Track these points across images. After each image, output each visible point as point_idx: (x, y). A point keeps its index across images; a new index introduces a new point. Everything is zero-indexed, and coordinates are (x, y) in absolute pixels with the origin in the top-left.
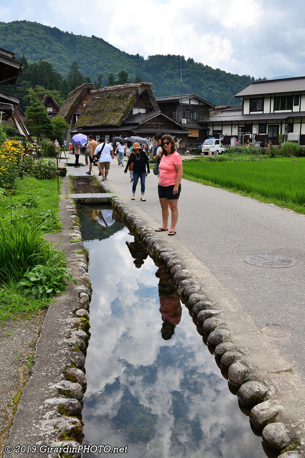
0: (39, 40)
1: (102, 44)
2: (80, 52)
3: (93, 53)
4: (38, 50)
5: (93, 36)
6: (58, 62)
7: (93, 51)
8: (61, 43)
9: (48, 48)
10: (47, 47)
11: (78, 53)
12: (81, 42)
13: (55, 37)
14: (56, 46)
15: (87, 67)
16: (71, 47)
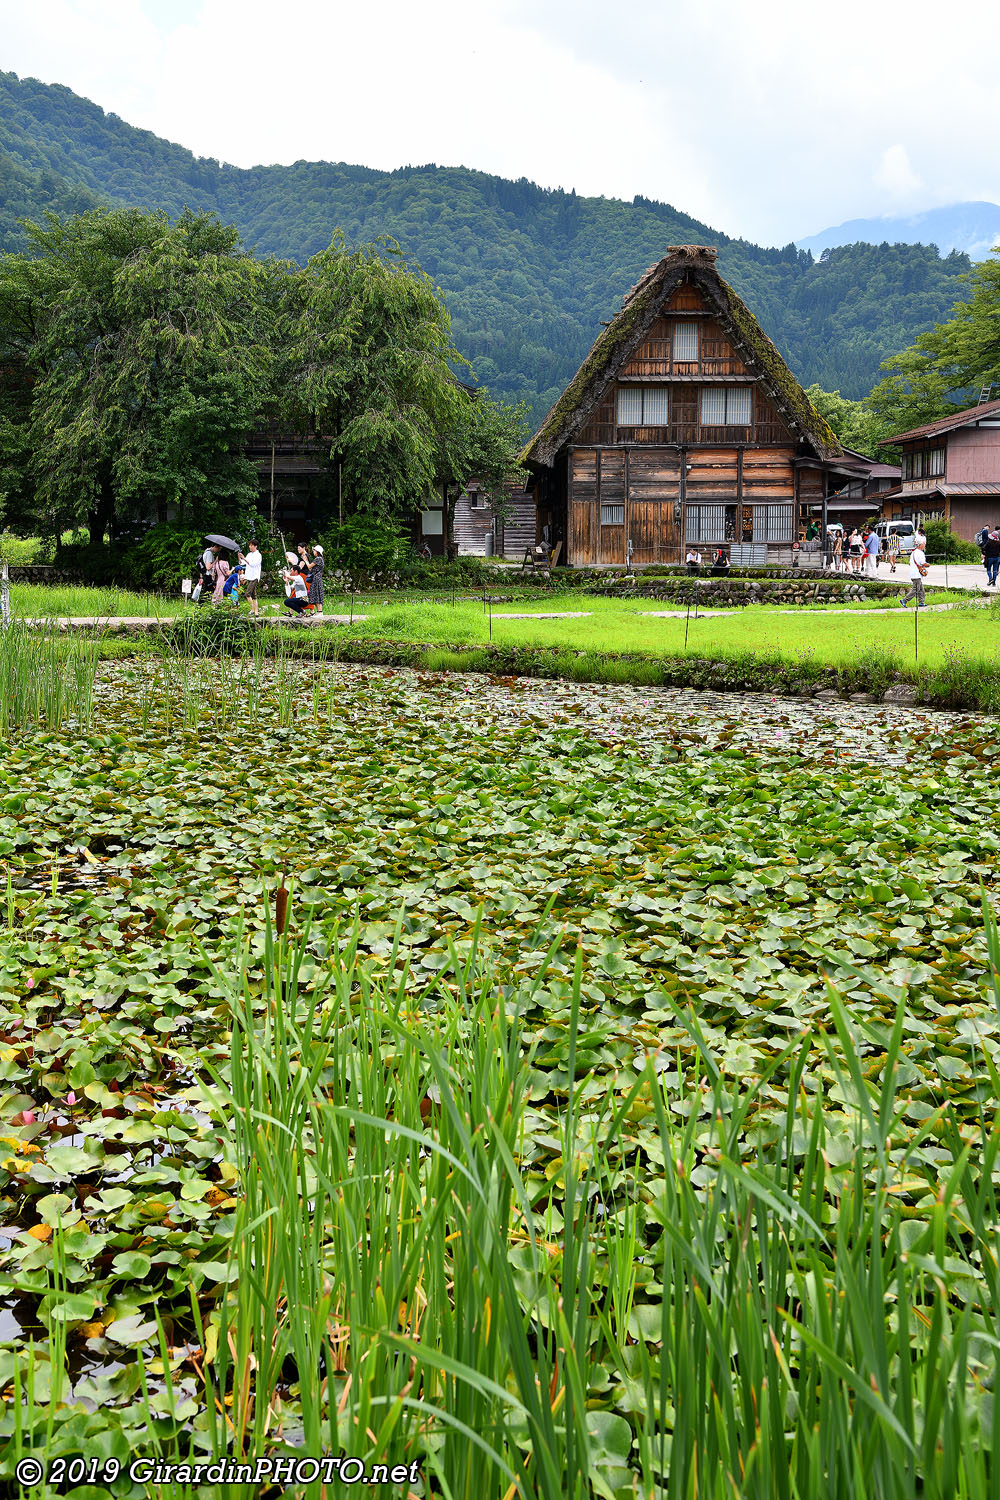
0: (453, 229)
1: (660, 223)
2: (582, 256)
3: (622, 256)
4: (442, 262)
5: (638, 199)
6: (497, 295)
7: (623, 250)
8: (525, 231)
9: (476, 252)
10: (474, 250)
11: (578, 259)
12: (593, 222)
13: (511, 214)
14: (503, 245)
15: (594, 303)
16: (559, 240)
